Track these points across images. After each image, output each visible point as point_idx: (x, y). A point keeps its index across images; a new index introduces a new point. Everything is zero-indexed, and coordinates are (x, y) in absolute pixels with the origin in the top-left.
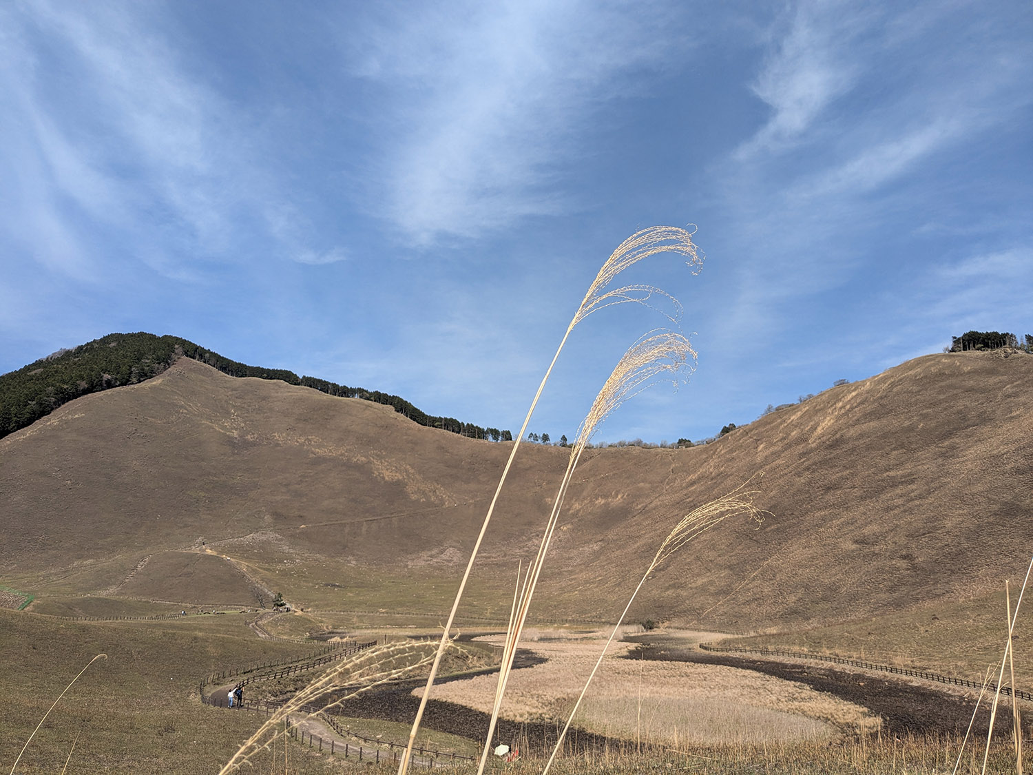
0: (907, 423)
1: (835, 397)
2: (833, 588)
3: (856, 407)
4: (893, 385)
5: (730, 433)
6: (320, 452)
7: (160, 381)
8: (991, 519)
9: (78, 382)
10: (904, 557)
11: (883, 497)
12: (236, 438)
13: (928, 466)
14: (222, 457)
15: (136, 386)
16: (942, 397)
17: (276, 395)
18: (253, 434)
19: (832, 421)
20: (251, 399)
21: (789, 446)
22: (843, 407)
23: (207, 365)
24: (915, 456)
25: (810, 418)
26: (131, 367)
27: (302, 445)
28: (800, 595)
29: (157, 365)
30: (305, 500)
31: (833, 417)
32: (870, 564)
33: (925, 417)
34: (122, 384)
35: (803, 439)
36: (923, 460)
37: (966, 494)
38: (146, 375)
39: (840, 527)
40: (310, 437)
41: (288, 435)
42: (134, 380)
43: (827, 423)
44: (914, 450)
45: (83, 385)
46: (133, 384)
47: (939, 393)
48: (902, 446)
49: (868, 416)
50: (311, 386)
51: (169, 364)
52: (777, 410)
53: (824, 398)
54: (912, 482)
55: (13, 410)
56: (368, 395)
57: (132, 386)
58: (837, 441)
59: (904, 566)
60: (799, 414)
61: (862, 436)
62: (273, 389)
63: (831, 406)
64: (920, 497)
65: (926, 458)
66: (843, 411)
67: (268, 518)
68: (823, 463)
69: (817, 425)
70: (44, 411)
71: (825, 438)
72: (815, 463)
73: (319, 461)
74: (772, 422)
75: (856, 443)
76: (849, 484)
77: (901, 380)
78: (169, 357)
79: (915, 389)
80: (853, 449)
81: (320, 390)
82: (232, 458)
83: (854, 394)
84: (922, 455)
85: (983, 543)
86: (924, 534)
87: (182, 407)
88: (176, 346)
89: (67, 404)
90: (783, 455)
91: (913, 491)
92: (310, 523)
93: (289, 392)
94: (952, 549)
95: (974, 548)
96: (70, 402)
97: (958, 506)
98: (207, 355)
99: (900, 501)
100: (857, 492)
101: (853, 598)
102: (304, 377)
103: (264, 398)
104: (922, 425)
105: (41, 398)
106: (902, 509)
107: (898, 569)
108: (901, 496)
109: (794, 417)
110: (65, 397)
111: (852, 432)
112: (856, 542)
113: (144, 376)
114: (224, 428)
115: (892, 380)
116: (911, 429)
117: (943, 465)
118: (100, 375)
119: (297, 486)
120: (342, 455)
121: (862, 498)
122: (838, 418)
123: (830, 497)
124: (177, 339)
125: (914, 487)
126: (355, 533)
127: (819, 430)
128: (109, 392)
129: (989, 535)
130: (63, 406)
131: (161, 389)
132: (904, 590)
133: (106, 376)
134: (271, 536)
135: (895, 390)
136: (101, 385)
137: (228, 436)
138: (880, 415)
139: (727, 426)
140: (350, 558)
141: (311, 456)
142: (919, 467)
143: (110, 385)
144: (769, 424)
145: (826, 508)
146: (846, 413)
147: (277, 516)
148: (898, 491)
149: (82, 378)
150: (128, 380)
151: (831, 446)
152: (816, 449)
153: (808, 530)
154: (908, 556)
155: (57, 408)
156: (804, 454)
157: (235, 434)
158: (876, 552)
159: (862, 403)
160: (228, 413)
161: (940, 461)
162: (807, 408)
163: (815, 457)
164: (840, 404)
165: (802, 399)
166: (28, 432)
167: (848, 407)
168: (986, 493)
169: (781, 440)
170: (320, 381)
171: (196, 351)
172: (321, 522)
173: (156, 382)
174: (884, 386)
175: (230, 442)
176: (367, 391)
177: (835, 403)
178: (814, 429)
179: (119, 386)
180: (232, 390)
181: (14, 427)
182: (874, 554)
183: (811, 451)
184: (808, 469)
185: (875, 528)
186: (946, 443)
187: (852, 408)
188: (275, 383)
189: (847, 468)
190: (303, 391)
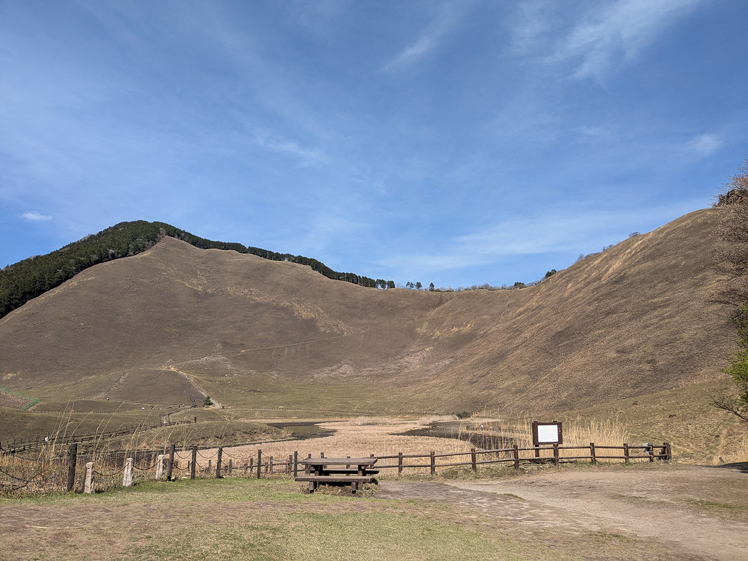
0: (673, 262)
1: (627, 245)
2: (594, 386)
3: (639, 252)
4: (668, 234)
5: (552, 276)
6: (258, 299)
7: (149, 253)
8: (718, 331)
9: (91, 256)
10: (649, 362)
11: (645, 318)
12: (200, 291)
13: (683, 293)
14: (190, 304)
15: (132, 257)
16: (702, 241)
17: (230, 260)
18: (212, 288)
19: (620, 264)
20: (212, 264)
21: (589, 283)
22: (630, 252)
23: (183, 242)
24: (675, 286)
25: (607, 262)
26: (128, 244)
27: (246, 295)
28: (571, 392)
29: (147, 243)
30: (246, 333)
31: (621, 260)
32: (623, 367)
33: (687, 256)
34: (123, 256)
35: (598, 278)
36: (680, 289)
37: (704, 313)
38: (139, 250)
39: (610, 341)
40: (251, 289)
41: (237, 288)
42: (131, 253)
43: (617, 265)
44: (675, 282)
45: (95, 257)
46: (130, 256)
47: (700, 238)
48: (667, 279)
49: (646, 258)
50: (254, 254)
51: (155, 242)
52: (587, 257)
53: (619, 247)
54: (668, 305)
55: (47, 276)
56: (294, 259)
57: (130, 257)
58: (621, 277)
59: (648, 368)
60: (600, 260)
61: (639, 273)
62: (228, 256)
63: (623, 252)
64: (671, 316)
65: (682, 287)
66: (629, 256)
67: (219, 346)
68: (610, 295)
69: (610, 266)
70: (68, 276)
71: (613, 276)
72: (602, 295)
73: (257, 305)
74: (581, 267)
75: (634, 279)
76: (623, 309)
77: (674, 230)
78: (156, 236)
79: (684, 236)
80: (631, 284)
81: (261, 256)
82: (196, 305)
83: (640, 242)
84: (680, 285)
85: (709, 349)
86: (667, 344)
87: (163, 270)
88: (161, 229)
89: (84, 271)
90: (583, 290)
91: (666, 313)
92: (248, 349)
93: (239, 258)
94: (685, 355)
95: (701, 353)
96: (86, 269)
97: (696, 322)
98: (183, 234)
99: (655, 321)
100: (627, 315)
101: (607, 392)
102: (250, 247)
103: (221, 263)
104: (684, 263)
105: (65, 267)
106: (655, 326)
107: (642, 371)
108: (657, 317)
109: (596, 262)
110: (82, 266)
111: (633, 270)
112: (618, 352)
113: (138, 250)
114: (192, 284)
115: (668, 230)
116: (675, 266)
117: (693, 292)
118: (107, 250)
119: (241, 324)
120: (273, 301)
121: (630, 319)
122: (625, 261)
123: (608, 320)
124: (162, 224)
125: (668, 309)
126: (279, 355)
127: (610, 271)
128: (113, 262)
129: (715, 343)
130: (81, 272)
131: (149, 259)
132: (644, 386)
133: (111, 251)
134: (220, 358)
135: (669, 237)
136: (108, 257)
137: (195, 290)
138: (655, 257)
139: (550, 272)
140: (274, 372)
141: (252, 302)
142: (676, 295)
143: (114, 257)
144: (579, 268)
145: (603, 327)
146: (631, 257)
147: (226, 344)
148: (656, 313)
149: (94, 253)
150: (127, 254)
151: (616, 282)
152: (605, 285)
153: (587, 344)
154: (652, 361)
155: (77, 274)
156: (597, 288)
157: (200, 288)
158: (630, 359)
159: (644, 249)
160: (196, 274)
161: (692, 289)
162: (606, 255)
163: (603, 291)
164: (629, 250)
165: (606, 249)
166: (57, 290)
167: (633, 252)
168: (717, 312)
169: (584, 280)
170: (260, 250)
171: (175, 232)
172: (256, 348)
173: (146, 254)
174: (661, 235)
175: (196, 294)
176: (293, 256)
177: (626, 251)
178: (607, 270)
179: (121, 257)
180: (200, 258)
181: (48, 287)
182: (629, 360)
183: (602, 286)
184: (596, 299)
185: (633, 341)
186: (700, 276)
187: (636, 253)
188: (229, 252)
189: (625, 298)
190: (249, 257)
